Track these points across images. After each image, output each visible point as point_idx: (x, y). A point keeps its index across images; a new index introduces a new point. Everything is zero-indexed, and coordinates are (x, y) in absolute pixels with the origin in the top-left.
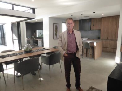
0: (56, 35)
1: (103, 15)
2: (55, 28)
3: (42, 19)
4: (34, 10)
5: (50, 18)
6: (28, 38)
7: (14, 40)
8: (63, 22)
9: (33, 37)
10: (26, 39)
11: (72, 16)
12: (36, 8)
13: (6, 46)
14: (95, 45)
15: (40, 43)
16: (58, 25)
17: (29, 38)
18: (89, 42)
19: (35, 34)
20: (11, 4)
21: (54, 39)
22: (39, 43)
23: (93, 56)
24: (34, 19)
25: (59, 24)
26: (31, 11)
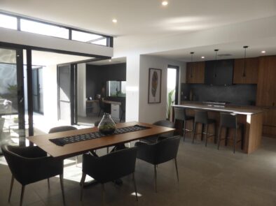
0: (154, 95)
1: (263, 52)
2: (153, 80)
3: (125, 58)
4: (110, 40)
5: (143, 57)
6: (89, 99)
7: (61, 103)
8: (170, 66)
9: (100, 96)
10: (85, 100)
11: (192, 53)
12: (116, 36)
13: (42, 113)
14: (249, 120)
15: (115, 110)
16: (159, 73)
17: (91, 98)
18: (235, 113)
19: (103, 89)
20: (67, 28)
21: (149, 103)
22: (112, 110)
23: (243, 146)
24: (110, 58)
25: (161, 70)
26: (104, 42)
